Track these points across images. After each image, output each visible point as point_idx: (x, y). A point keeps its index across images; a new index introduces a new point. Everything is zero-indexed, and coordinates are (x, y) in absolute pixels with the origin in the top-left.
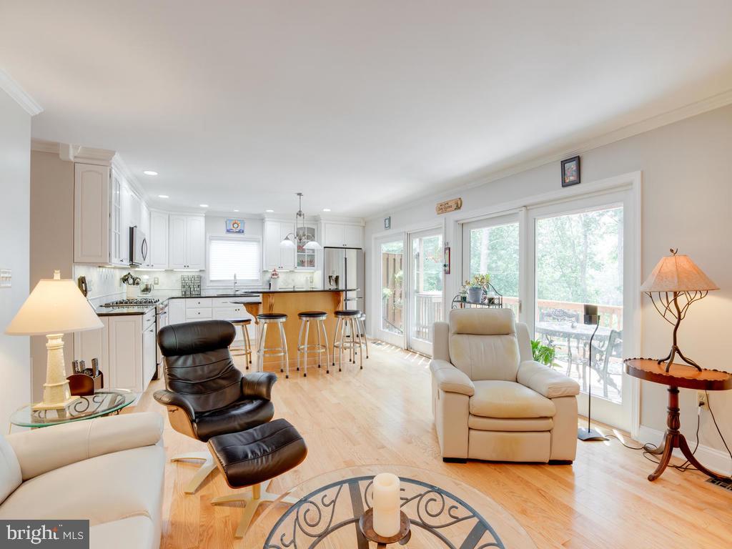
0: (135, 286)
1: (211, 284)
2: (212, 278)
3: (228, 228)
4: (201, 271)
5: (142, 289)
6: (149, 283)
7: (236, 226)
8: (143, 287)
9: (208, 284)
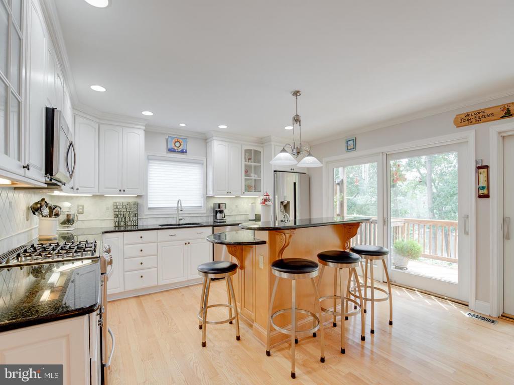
0: (53, 218)
1: (150, 212)
2: (150, 206)
3: (169, 147)
4: (139, 196)
5: (62, 221)
6: (72, 212)
7: (178, 144)
8: (62, 217)
9: (147, 212)
